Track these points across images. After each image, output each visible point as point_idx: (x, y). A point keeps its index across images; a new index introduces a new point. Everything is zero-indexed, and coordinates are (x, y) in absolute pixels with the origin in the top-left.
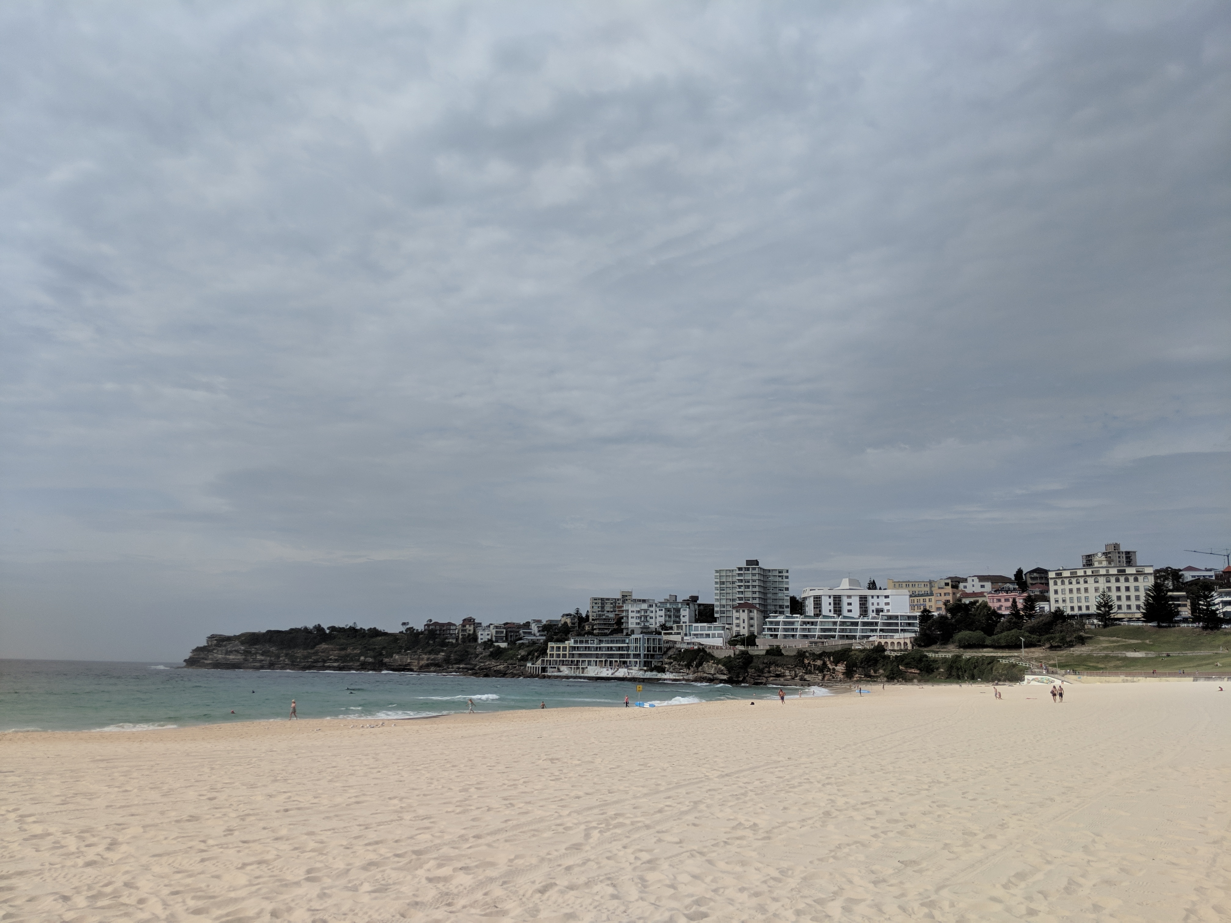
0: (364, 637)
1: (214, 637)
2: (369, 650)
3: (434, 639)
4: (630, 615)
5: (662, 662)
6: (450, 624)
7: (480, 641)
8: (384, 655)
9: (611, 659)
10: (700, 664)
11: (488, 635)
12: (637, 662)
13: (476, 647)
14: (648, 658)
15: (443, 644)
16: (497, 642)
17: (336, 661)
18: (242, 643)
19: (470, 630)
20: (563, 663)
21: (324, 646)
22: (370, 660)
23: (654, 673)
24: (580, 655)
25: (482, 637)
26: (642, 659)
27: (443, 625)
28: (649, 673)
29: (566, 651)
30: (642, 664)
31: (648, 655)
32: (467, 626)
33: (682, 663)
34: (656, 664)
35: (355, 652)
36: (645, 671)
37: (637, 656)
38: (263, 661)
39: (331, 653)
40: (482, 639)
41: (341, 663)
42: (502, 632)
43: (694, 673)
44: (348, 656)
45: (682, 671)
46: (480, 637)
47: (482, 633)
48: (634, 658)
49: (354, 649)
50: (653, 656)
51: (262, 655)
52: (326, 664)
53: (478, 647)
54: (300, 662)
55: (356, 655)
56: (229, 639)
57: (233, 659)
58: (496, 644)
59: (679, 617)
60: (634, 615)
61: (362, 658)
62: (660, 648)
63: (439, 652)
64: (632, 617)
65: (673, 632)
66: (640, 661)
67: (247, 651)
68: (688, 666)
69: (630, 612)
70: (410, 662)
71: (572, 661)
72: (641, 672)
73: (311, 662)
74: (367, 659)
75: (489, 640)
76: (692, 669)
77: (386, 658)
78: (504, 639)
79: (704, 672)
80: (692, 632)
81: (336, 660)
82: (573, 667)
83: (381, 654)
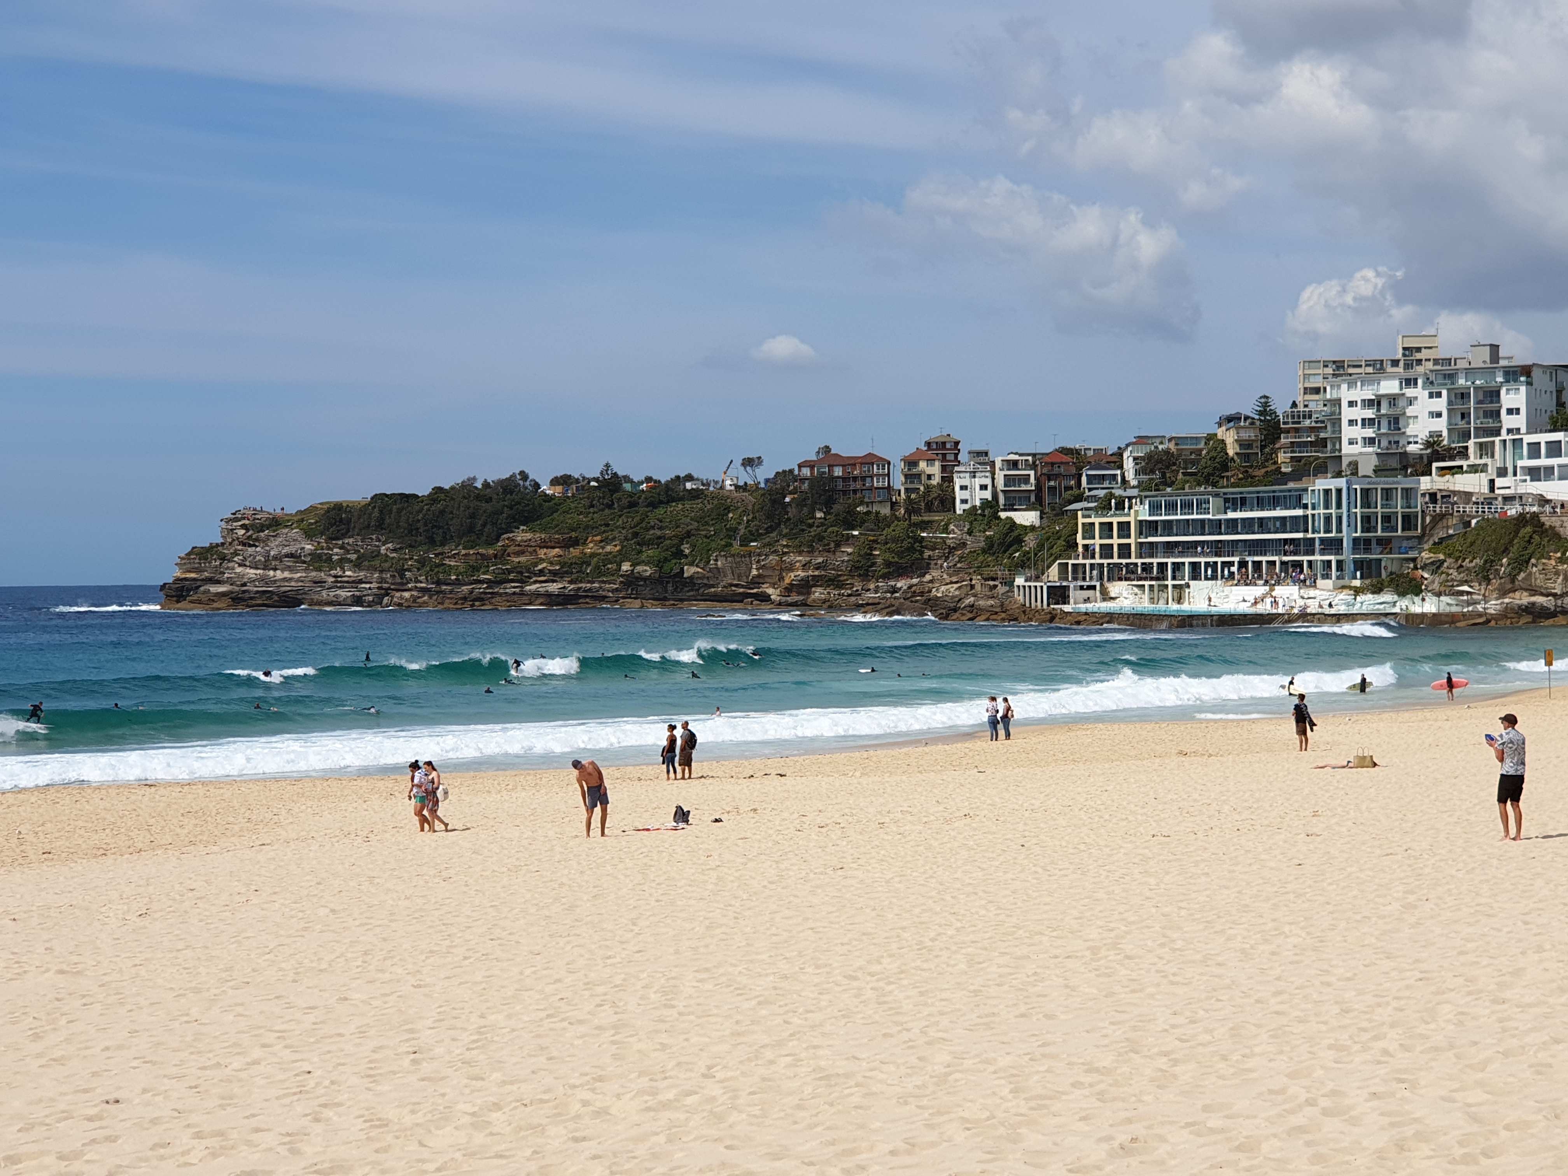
0: (632, 505)
1: (237, 520)
2: (648, 543)
3: (828, 504)
4: (1347, 413)
5: (1414, 560)
6: (870, 460)
7: (960, 508)
8: (686, 556)
9: (1257, 559)
10: (1522, 563)
11: (984, 487)
12: (1329, 562)
13: (947, 525)
14: (1367, 550)
15: (850, 520)
16: (1010, 508)
17: (555, 576)
18: (309, 534)
19: (929, 477)
20: (1116, 573)
21: (522, 535)
22: (647, 570)
23: (1387, 597)
24: (1170, 548)
25: (965, 495)
26: (1348, 555)
27: (850, 463)
28: (1370, 596)
29: (1129, 537)
30: (1349, 567)
31: (1368, 541)
32: (922, 465)
33: (1466, 563)
34: (1394, 568)
35: (609, 548)
36: (1357, 591)
37: (1333, 546)
38: (361, 582)
39: (542, 553)
40: (964, 501)
41: (570, 582)
42: (1026, 479)
43: (1503, 593)
44: (585, 561)
45: (1466, 588)
46: (959, 495)
47: (966, 482)
48: (1323, 552)
49: (605, 541)
50: (1384, 543)
51: (357, 565)
52: (528, 588)
53: (952, 527)
54: (458, 583)
55: (608, 559)
56: (275, 523)
57: (285, 579)
58: (1003, 515)
59: (1496, 414)
60: (1359, 413)
61: (626, 567)
62: (1409, 521)
63: (838, 545)
64: (1352, 422)
65: (1464, 463)
66: (1340, 564)
67: (320, 556)
68: (1484, 575)
69: (1344, 404)
70: (759, 576)
71: (1147, 568)
72: (1345, 596)
73: (488, 581)
74: (639, 568)
75: (985, 503)
76: (1495, 582)
77: (691, 564)
78: (1033, 499)
79: (1534, 592)
80: (1520, 463)
81: (554, 573)
82: (1147, 583)
83: (679, 554)
